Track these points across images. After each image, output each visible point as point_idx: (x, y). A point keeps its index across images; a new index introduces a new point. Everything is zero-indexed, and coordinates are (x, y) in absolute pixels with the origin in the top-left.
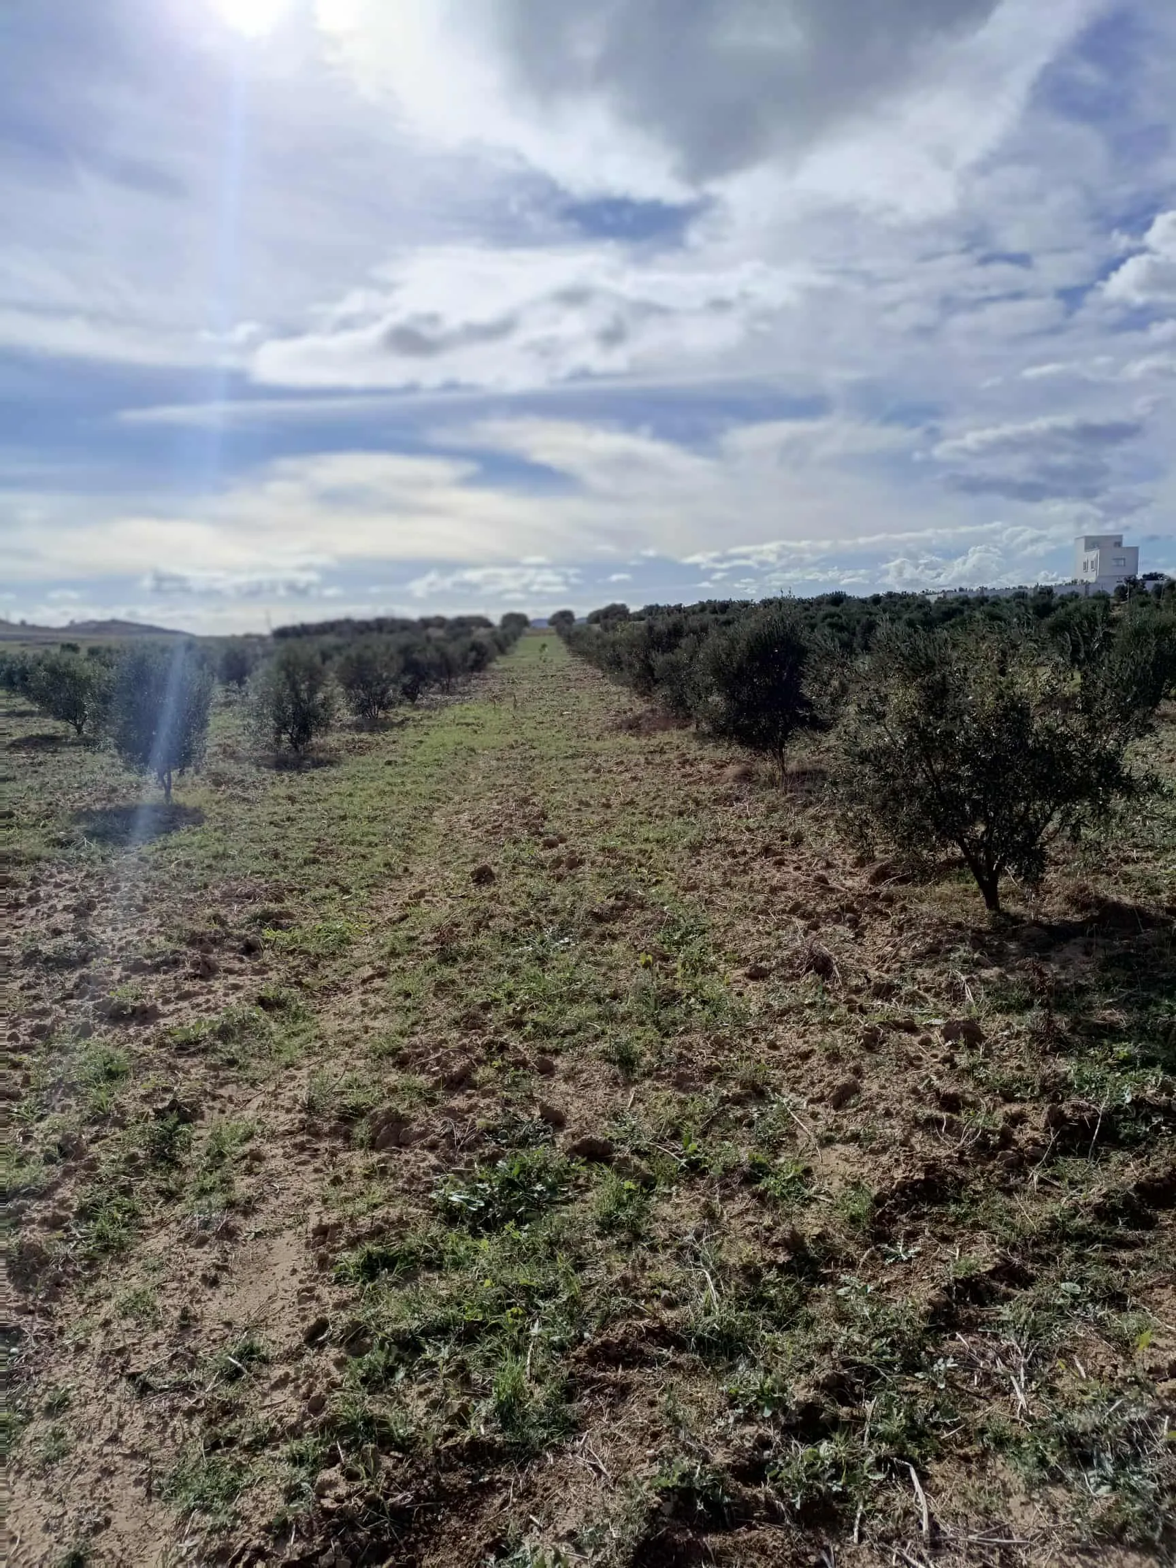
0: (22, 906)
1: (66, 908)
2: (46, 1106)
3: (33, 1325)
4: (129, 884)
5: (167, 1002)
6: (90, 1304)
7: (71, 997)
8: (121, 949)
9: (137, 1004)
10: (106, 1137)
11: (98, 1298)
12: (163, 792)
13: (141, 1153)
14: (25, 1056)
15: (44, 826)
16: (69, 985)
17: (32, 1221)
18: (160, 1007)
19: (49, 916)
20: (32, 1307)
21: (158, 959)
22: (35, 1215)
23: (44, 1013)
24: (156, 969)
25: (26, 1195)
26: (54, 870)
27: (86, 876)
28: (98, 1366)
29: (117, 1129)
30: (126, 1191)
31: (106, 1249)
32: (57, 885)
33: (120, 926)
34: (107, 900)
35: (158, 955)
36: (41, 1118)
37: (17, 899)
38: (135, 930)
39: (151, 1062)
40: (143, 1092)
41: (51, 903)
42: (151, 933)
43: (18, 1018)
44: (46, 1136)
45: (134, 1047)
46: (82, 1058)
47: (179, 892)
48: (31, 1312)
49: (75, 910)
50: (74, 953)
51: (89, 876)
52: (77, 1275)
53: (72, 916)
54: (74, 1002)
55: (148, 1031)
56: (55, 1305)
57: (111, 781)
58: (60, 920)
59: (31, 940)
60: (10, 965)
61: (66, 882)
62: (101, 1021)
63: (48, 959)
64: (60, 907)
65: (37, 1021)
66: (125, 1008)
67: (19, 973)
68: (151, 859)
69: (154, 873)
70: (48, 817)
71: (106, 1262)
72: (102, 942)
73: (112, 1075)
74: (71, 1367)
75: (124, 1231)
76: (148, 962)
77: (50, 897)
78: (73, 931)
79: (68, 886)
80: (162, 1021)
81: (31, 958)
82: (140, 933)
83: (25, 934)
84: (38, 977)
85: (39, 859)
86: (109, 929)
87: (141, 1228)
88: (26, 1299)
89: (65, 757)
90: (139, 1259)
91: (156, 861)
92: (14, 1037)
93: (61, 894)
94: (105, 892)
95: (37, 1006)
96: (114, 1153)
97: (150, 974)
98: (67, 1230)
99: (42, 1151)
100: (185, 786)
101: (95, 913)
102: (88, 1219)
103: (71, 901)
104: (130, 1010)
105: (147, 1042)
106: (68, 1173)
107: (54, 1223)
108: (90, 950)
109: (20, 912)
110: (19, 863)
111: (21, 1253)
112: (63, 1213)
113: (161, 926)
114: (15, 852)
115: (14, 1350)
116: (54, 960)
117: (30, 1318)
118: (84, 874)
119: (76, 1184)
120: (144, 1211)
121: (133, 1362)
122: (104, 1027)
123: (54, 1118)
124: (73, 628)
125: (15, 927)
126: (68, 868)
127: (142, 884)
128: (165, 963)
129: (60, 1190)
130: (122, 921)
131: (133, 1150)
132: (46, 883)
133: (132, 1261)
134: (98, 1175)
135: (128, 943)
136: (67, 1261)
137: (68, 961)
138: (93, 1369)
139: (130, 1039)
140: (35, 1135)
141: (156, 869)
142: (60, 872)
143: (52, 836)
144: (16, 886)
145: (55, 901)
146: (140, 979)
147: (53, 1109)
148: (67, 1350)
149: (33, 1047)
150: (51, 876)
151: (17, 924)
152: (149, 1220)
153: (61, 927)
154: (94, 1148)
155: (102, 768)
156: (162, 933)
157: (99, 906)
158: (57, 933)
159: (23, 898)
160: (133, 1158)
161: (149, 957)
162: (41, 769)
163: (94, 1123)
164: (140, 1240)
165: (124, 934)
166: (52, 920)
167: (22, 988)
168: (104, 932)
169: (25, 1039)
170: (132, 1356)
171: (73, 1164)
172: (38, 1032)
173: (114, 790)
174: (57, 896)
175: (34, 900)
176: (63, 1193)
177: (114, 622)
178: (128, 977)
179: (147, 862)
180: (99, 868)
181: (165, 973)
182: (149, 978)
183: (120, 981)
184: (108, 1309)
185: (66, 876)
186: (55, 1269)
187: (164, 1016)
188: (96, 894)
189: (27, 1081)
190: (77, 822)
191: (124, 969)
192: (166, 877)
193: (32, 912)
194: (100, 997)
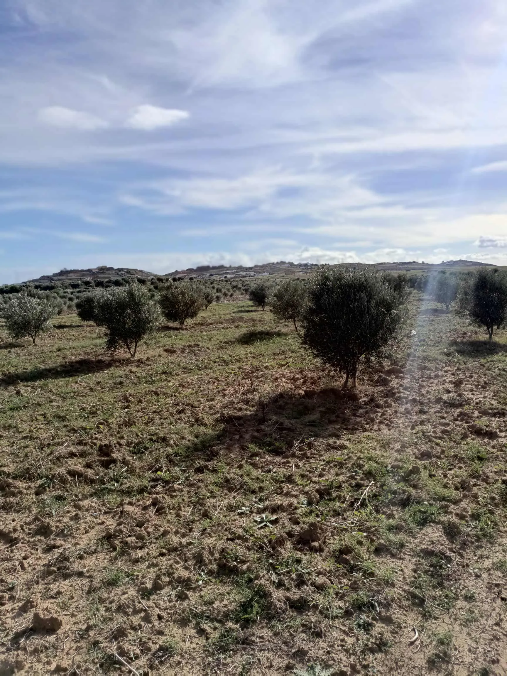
0: (432, 378)
1: (450, 382)
2: (452, 465)
3: (456, 559)
4: (477, 375)
5: (501, 431)
6: (479, 558)
7: (457, 420)
8: (477, 403)
9: (488, 429)
10: (479, 485)
11: (481, 557)
12: (488, 336)
13: (497, 497)
14: (440, 441)
15: (437, 346)
16: (456, 415)
17: (451, 513)
18: (498, 433)
19: (443, 384)
20: (454, 550)
21: (495, 411)
22: (452, 511)
23: (447, 425)
24: (494, 415)
25: (448, 501)
26: (444, 365)
27: (457, 369)
28: (487, 587)
29: (484, 483)
30: (492, 512)
31: (485, 535)
32: (446, 372)
33: (475, 393)
34: (468, 381)
35: (495, 409)
36: (450, 469)
37: (430, 375)
38: (482, 396)
39: (498, 456)
40: (495, 470)
41: (444, 379)
42: (489, 398)
43: (436, 424)
44: (453, 478)
45: (488, 448)
46: (465, 447)
47: (501, 382)
48: (454, 552)
49: (454, 383)
50: (457, 401)
51: (458, 369)
52: (472, 543)
53: (453, 385)
54: (458, 422)
55: (493, 443)
56: (464, 552)
57: (463, 329)
58: (448, 386)
59: (438, 393)
60: (430, 402)
61: (449, 370)
62: (471, 433)
63: (445, 402)
64: (448, 380)
65: (443, 428)
66: (482, 430)
67: (434, 406)
68: (486, 365)
69: (488, 372)
70: (439, 343)
71: (484, 542)
72: (468, 399)
73: (480, 459)
74: (474, 583)
75: (492, 530)
76: (490, 411)
77: (443, 376)
78: (455, 392)
79: (450, 373)
80: (500, 440)
81: (439, 400)
82: (485, 397)
83: (435, 390)
84: (442, 409)
85: (437, 360)
86: (470, 393)
87: (499, 531)
88: (452, 545)
89: (442, 318)
90: (499, 545)
91: (488, 367)
92: (434, 432)
93: (448, 376)
94: (466, 377)
95: (444, 421)
96: (485, 494)
97: (492, 417)
98: (467, 521)
99: (452, 484)
100: (499, 334)
101: (463, 386)
102: (476, 520)
103: (452, 378)
104: (485, 431)
105: (493, 447)
106: (465, 496)
107: (462, 517)
108: (463, 401)
109: (432, 381)
110: (430, 360)
111: (449, 525)
112: (465, 514)
113: (494, 396)
114: (428, 355)
115: (449, 565)
116: (448, 403)
117: (454, 554)
118: (456, 368)
119: (469, 503)
120: (500, 524)
121: (503, 592)
122: (473, 436)
123: (456, 471)
124: (443, 264)
125: (430, 387)
126: (449, 365)
127: (482, 376)
128: (498, 413)
129: (462, 503)
130: (476, 391)
131: (493, 495)
132: (441, 370)
133: (496, 545)
134: (478, 501)
135: (480, 401)
136: (468, 535)
137: (454, 404)
138: (484, 588)
139: (486, 444)
140: (449, 475)
141: (489, 370)
142: (446, 366)
143: (442, 351)
144: (429, 369)
145: (445, 378)
146: (486, 418)
147: (455, 467)
148: (471, 574)
149: (444, 438)
150: (443, 367)
151: (430, 385)
152: (502, 529)
153: (450, 389)
154: (475, 489)
155: (459, 324)
156: (495, 400)
157: (464, 383)
158: (448, 392)
159: (432, 375)
160: (493, 499)
161: (491, 409)
162: (433, 323)
163: (474, 478)
164: (499, 537)
165: (477, 396)
166: (444, 386)
167: (435, 412)
168: (468, 394)
169: (439, 434)
170: (503, 590)
171: (467, 493)
172: (445, 432)
173: (465, 333)
174: (446, 376)
175: (437, 376)
176: (463, 504)
177: (461, 261)
178: (481, 417)
179: (484, 366)
180: (463, 366)
181: (499, 418)
182: (490, 418)
183: (477, 417)
184: (488, 563)
185: (449, 368)
186: (463, 537)
187: (500, 437)
188: (462, 377)
189: (443, 452)
190: (452, 346)
191: (479, 413)
192: (494, 374)
193: (436, 381)
194: (470, 422)
